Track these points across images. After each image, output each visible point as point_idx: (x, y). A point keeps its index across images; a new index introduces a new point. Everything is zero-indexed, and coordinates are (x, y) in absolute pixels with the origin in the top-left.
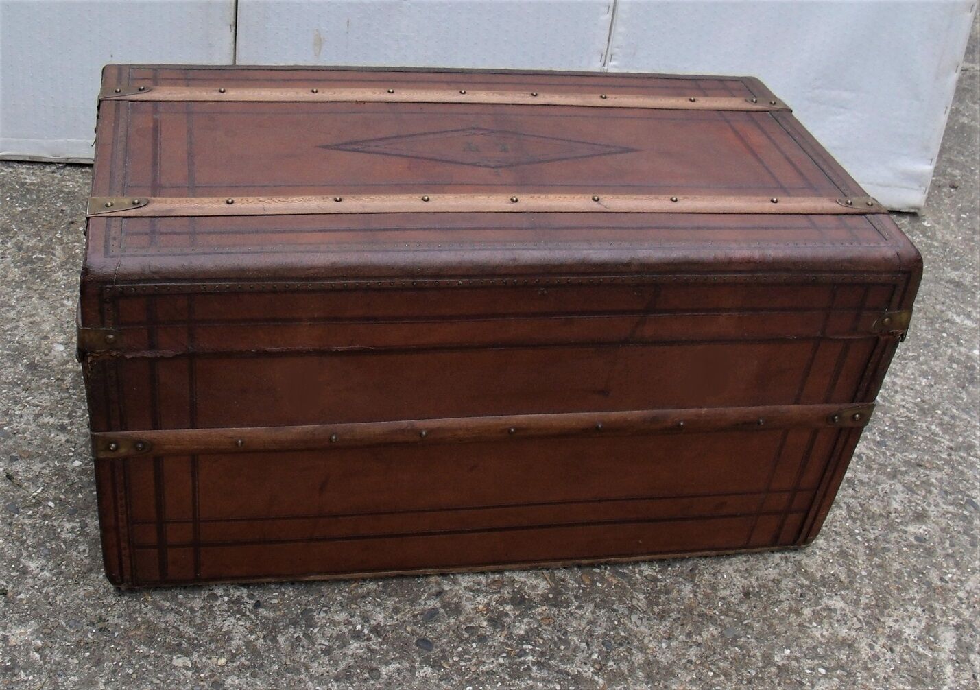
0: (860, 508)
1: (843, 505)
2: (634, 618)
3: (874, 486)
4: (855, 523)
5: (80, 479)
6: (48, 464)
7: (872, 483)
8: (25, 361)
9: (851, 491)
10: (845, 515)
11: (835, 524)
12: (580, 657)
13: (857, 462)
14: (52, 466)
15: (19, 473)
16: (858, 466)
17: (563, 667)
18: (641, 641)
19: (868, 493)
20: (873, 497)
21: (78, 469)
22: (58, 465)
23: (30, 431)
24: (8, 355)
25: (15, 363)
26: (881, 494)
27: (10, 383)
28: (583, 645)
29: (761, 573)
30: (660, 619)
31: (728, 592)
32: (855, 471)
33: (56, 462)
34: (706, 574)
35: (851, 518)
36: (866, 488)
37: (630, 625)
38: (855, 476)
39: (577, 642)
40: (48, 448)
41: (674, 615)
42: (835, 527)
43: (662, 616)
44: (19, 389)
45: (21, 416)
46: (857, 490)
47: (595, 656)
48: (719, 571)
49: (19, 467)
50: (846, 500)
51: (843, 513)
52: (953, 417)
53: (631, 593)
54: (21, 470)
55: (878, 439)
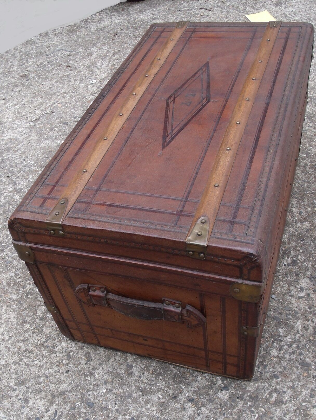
0: (10, 395)
2: (13, 274)
3: (17, 412)
4: (4, 386)
7: (19, 412)
9: (21, 397)
10: (10, 384)
11: (8, 375)
12: (9, 254)
13: (36, 415)
16: (32, 413)
17: (9, 248)
18: (3, 273)
19: (15, 405)
20: (12, 406)
26: (11, 412)
28: (13, 256)
29: (4, 326)
30: (8, 283)
31: (4, 310)
32: (31, 409)
34: (16, 306)
35: (8, 386)
36: (18, 407)
37: (11, 272)
38: (28, 407)
39: (15, 254)
41: (7, 288)
42: (7, 374)
43: (8, 284)
46: (20, 401)
47: (7, 258)
48: (14, 312)
50: (17, 391)
51: (12, 384)
53: (23, 278)
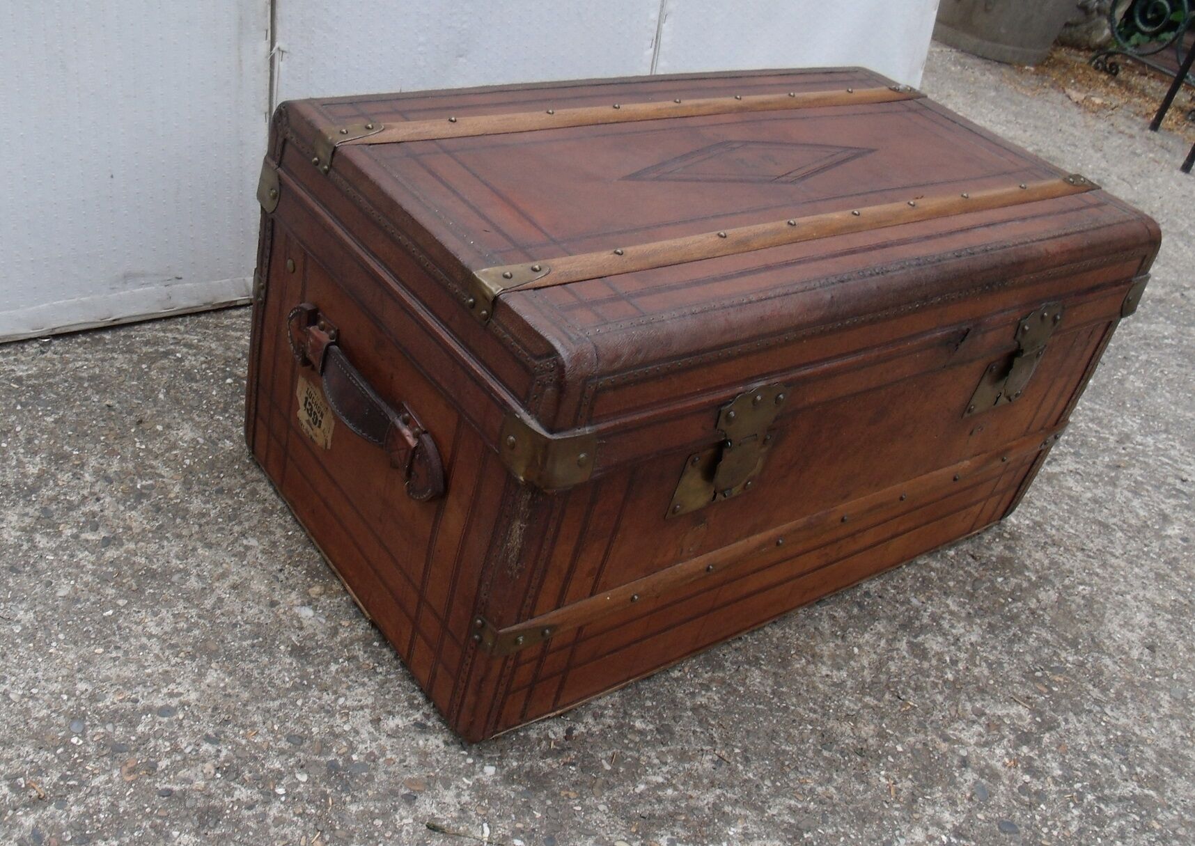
1: (1114, 527)
2: (1108, 711)
5: (514, 790)
6: (457, 787)
8: (282, 647)
14: (465, 788)
15: (436, 816)
18: (1135, 734)
21: (498, 778)
22: (471, 783)
23: (389, 748)
24: (253, 646)
25: (271, 654)
27: (295, 688)
28: (1107, 761)
30: (1124, 704)
33: (465, 779)
37: (1113, 721)
39: (1100, 760)
40: (435, 764)
41: (1127, 694)
43: (1121, 700)
44: (315, 692)
45: (357, 732)
49: (427, 807)
52: (1090, 409)
54: (435, 811)
55: (1072, 451)
